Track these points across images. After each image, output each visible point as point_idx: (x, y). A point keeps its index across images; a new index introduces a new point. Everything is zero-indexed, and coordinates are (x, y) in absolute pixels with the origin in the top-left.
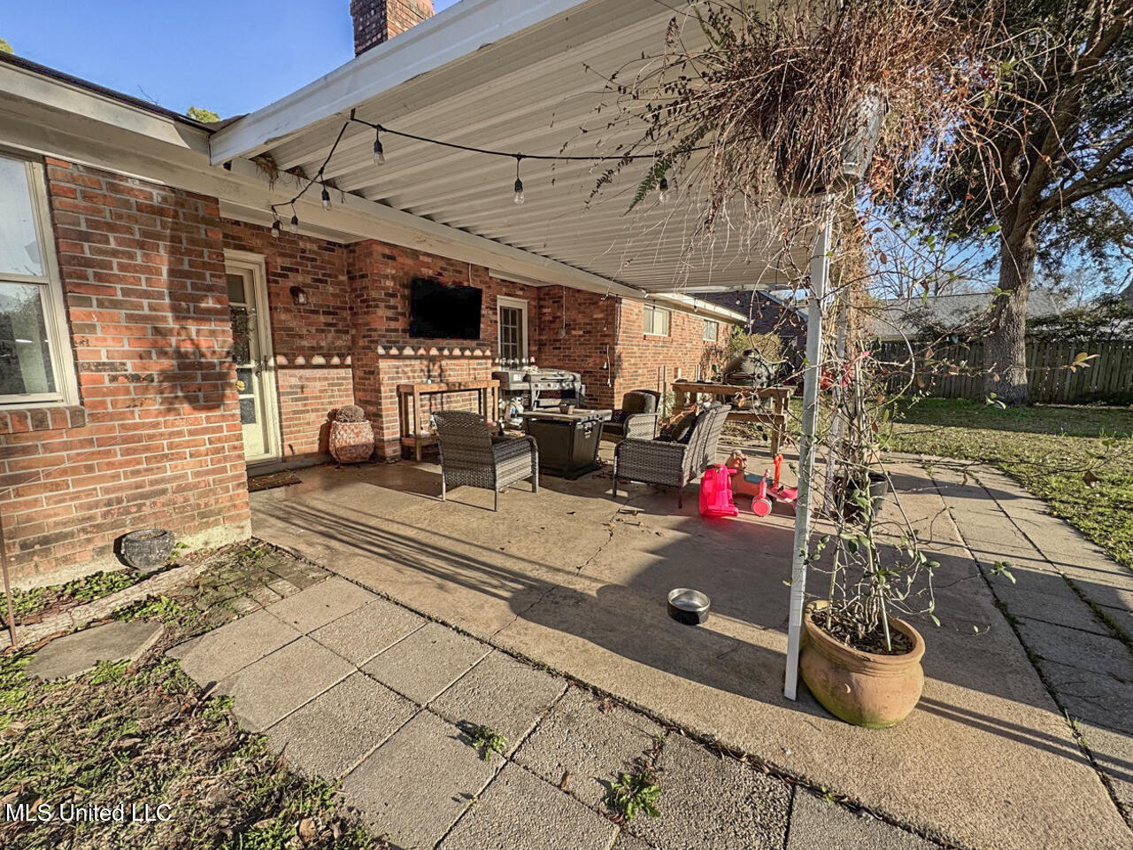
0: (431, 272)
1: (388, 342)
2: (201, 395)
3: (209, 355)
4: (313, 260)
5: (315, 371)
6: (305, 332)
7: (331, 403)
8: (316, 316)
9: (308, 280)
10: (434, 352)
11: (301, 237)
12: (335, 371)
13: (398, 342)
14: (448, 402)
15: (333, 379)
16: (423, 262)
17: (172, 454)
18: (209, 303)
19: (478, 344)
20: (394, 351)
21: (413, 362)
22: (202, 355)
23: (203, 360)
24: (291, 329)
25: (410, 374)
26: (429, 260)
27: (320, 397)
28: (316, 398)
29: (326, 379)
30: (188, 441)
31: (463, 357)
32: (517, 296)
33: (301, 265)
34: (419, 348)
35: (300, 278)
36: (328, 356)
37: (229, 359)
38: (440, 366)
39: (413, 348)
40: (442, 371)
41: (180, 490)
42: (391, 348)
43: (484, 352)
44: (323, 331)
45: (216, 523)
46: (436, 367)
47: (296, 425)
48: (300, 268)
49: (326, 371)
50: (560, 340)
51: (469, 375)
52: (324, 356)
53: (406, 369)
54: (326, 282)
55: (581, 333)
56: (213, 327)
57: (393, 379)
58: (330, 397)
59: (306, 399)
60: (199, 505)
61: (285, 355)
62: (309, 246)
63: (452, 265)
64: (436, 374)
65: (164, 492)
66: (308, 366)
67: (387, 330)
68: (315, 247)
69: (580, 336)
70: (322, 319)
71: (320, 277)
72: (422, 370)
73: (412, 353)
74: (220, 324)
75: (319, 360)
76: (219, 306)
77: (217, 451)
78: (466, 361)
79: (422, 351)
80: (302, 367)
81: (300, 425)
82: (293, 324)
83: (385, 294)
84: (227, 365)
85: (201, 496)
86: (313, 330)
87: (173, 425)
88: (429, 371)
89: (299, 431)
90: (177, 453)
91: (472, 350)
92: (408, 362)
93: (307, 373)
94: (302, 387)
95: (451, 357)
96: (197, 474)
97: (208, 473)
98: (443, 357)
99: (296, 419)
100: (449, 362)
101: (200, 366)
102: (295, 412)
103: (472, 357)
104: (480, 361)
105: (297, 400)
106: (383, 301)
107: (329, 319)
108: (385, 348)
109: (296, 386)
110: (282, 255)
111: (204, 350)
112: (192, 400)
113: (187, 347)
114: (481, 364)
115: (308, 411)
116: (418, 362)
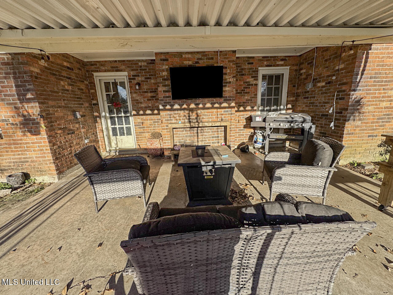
0: (190, 63)
1: (165, 103)
2: (33, 130)
3: (32, 116)
4: (145, 69)
5: (147, 116)
6: (142, 101)
7: (154, 130)
8: (146, 94)
9: (143, 79)
10: (193, 106)
11: (139, 61)
12: (156, 116)
13: (170, 102)
14: (201, 132)
15: (155, 119)
16: (185, 58)
17: (28, 150)
18: (29, 96)
19: (224, 100)
20: (168, 107)
21: (179, 112)
22: (31, 116)
23: (31, 118)
24: (137, 100)
25: (177, 118)
26: (190, 56)
27: (149, 127)
28: (148, 127)
29: (152, 120)
30: (32, 146)
31: (213, 108)
32: (278, 65)
33: (140, 73)
34: (183, 105)
35: (140, 79)
36: (152, 110)
37: (39, 117)
38: (197, 113)
39: (179, 105)
40: (198, 116)
41: (32, 162)
42: (166, 106)
43: (229, 104)
44: (150, 100)
45: (45, 175)
46: (194, 114)
47: (140, 138)
48: (140, 74)
49: (152, 116)
50: (308, 92)
51: (217, 118)
52: (151, 110)
53: (175, 116)
54: (151, 78)
55: (324, 84)
56: (32, 105)
57: (168, 120)
58: (154, 127)
59: (144, 127)
60: (38, 168)
61: (135, 110)
62: (143, 64)
63: (206, 55)
64: (194, 117)
65: (27, 162)
66: (144, 114)
67: (164, 97)
68: (145, 64)
69: (323, 87)
70: (149, 94)
71: (148, 76)
72: (185, 116)
73: (179, 107)
74: (35, 103)
75: (149, 112)
76: (33, 97)
77: (42, 150)
78: (215, 110)
79: (185, 106)
80: (142, 115)
81: (142, 137)
82: (138, 98)
83: (163, 79)
84: (39, 119)
85: (39, 165)
86: (146, 99)
87: (26, 140)
88: (189, 116)
89: (142, 140)
90: (29, 150)
91: (220, 104)
92: (176, 112)
93: (144, 117)
94: (142, 123)
95: (204, 108)
96: (36, 157)
97: (39, 157)
98: (199, 109)
99: (141, 135)
100: (202, 111)
101: (30, 120)
102: (140, 133)
103: (220, 108)
104: (227, 110)
105: (140, 128)
106: (161, 83)
107: (152, 94)
108: (163, 106)
109: (140, 123)
110: (132, 70)
111: (31, 114)
112: (30, 131)
113: (26, 113)
114: (227, 111)
115: (145, 132)
116: (182, 112)
